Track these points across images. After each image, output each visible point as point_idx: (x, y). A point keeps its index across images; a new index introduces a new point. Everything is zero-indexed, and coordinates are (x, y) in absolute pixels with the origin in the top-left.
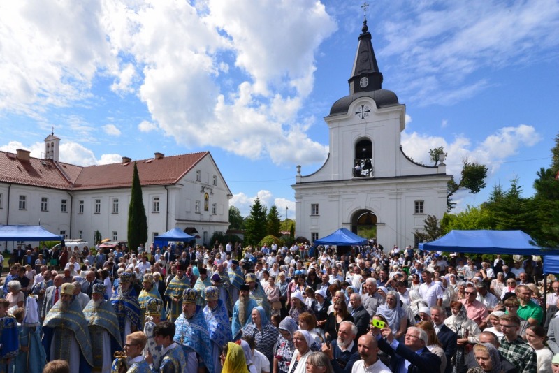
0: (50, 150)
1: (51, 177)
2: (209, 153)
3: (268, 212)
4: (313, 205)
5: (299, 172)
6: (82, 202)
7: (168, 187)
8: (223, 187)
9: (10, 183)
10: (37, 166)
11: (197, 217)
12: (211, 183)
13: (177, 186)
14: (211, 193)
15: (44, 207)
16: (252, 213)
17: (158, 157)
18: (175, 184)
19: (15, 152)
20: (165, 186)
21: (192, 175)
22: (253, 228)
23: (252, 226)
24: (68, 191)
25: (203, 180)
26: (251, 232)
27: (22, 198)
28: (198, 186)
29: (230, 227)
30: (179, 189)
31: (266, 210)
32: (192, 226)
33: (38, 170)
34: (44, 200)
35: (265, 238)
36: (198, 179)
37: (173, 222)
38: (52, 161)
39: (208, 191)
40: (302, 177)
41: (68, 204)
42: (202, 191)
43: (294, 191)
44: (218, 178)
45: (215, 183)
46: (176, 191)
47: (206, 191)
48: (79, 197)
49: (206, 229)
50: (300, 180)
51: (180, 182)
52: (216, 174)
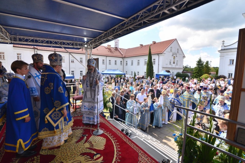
0: (116, 44)
1: (117, 54)
2: (176, 39)
3: (204, 64)
4: (231, 60)
5: (223, 44)
6: (127, 61)
7: (159, 55)
8: (182, 53)
9: (107, 56)
10: (113, 50)
11: (170, 66)
12: (176, 52)
13: (163, 54)
14: (176, 56)
15: (116, 64)
16: (197, 64)
17: (154, 43)
18: (162, 53)
19: (107, 46)
20: (158, 54)
21: (169, 49)
22: (197, 71)
23: (197, 70)
24: (122, 58)
25: (173, 51)
26: (196, 73)
27: (110, 61)
28: (171, 54)
29: (184, 70)
30: (163, 55)
31: (204, 63)
32: (168, 70)
33: (113, 51)
34: (116, 61)
35: (204, 75)
36: (171, 51)
37: (161, 68)
38: (117, 48)
39: (175, 56)
40: (225, 46)
41: (122, 62)
42: (173, 56)
43: (220, 53)
44: (179, 49)
45: (178, 52)
46: (162, 56)
47: (174, 55)
48: (126, 60)
49: (173, 71)
50: (224, 48)
51: (164, 52)
52: (179, 48)
